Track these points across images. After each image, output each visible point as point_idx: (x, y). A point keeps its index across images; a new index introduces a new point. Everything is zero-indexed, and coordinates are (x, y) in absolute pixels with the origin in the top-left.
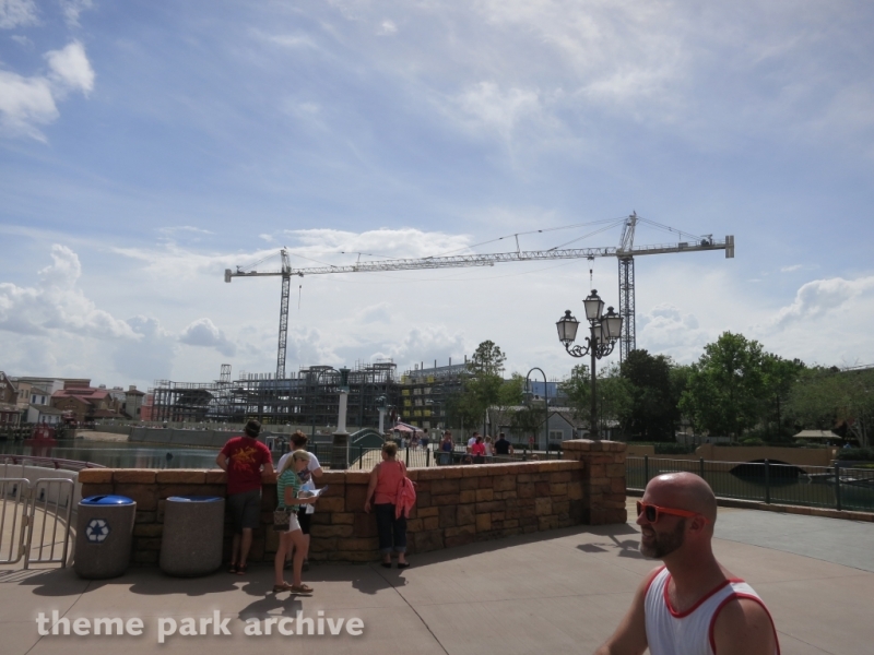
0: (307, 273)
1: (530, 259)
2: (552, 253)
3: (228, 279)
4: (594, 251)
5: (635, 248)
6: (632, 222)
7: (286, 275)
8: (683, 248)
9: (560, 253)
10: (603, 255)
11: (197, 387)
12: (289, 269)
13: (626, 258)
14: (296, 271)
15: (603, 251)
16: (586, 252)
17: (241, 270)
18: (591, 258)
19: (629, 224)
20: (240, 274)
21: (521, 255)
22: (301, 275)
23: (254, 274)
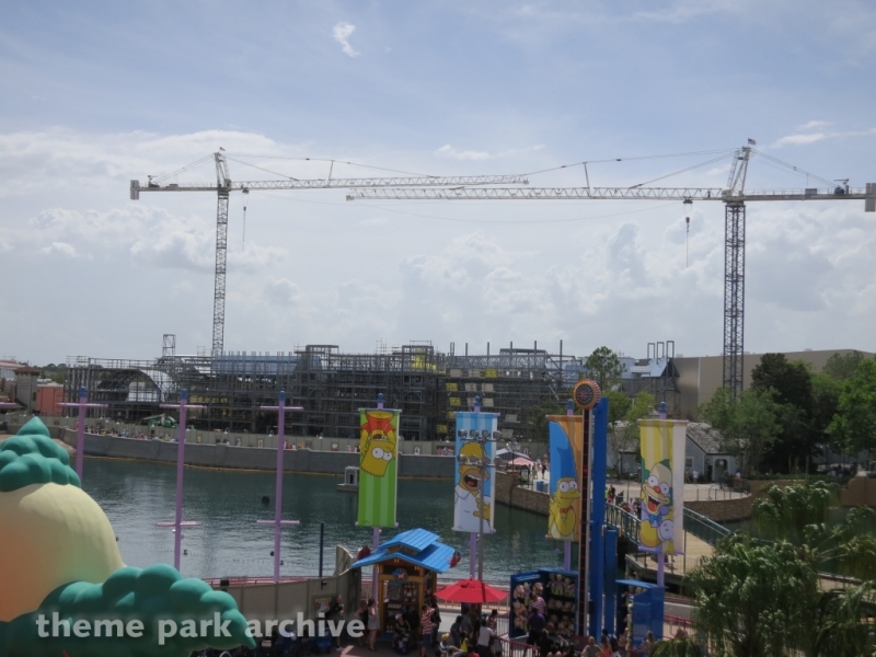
0: (253, 188)
1: (604, 198)
2: (635, 191)
3: (134, 196)
4: (692, 193)
5: (747, 192)
6: (744, 155)
7: (223, 190)
8: (811, 195)
9: (646, 192)
10: (705, 199)
11: (126, 366)
12: (228, 182)
13: (735, 204)
14: (238, 186)
15: (704, 194)
16: (681, 193)
17: (153, 182)
18: (688, 201)
19: (741, 159)
20: (153, 187)
21: (592, 192)
22: (246, 191)
23: (173, 188)
